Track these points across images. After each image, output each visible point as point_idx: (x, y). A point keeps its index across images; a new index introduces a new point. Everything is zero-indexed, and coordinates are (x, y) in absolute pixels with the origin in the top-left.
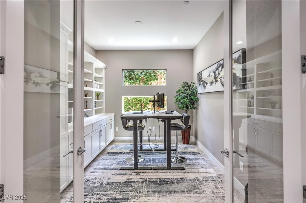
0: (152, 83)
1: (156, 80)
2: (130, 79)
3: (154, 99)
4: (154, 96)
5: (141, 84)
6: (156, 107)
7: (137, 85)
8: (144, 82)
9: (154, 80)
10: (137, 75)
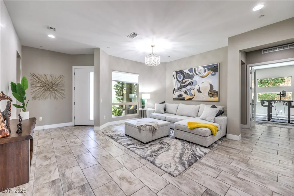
0: (279, 84)
1: (283, 83)
2: (261, 83)
3: (281, 93)
4: (281, 92)
5: (270, 85)
6: (281, 97)
7: (266, 86)
8: (272, 84)
9: (281, 82)
10: (267, 80)
